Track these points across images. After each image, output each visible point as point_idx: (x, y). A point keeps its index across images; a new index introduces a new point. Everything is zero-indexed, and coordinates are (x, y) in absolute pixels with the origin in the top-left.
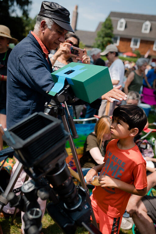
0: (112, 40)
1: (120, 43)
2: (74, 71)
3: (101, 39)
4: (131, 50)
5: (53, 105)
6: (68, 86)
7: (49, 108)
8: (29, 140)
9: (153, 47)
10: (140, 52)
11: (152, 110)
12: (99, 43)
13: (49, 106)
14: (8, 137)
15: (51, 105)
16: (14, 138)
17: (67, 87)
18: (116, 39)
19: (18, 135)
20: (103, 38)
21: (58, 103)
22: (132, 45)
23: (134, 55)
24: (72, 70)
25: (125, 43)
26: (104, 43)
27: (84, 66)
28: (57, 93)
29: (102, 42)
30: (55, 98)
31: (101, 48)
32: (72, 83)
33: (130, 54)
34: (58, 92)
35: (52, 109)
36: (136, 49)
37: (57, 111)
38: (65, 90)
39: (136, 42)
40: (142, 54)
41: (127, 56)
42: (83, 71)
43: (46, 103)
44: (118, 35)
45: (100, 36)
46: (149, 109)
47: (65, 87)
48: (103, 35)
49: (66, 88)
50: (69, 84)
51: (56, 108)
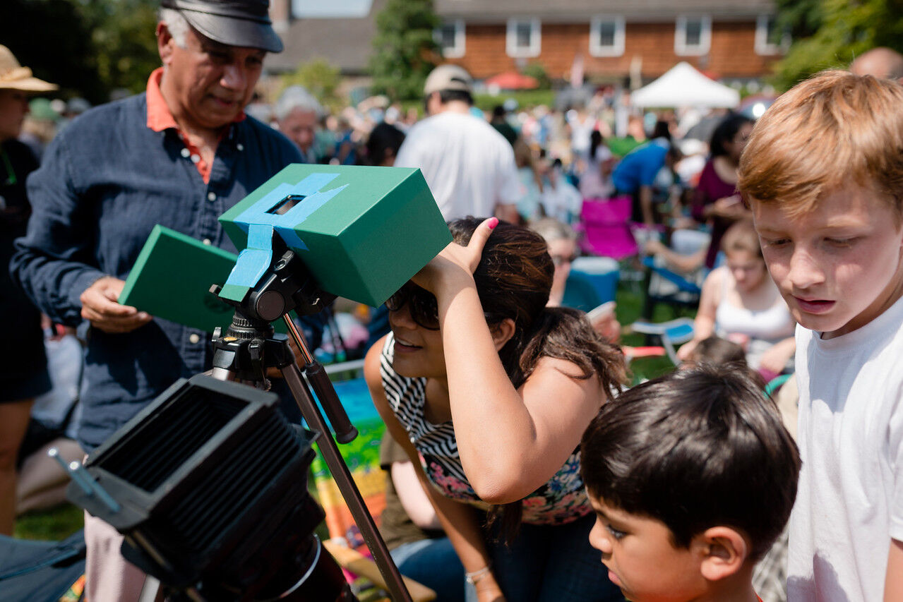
0: (437, 37)
1: (467, 46)
2: (303, 197)
3: (394, 40)
4: (513, 65)
5: (245, 335)
6: (288, 257)
7: (231, 349)
8: (168, 487)
9: (588, 45)
10: (546, 67)
11: (624, 276)
12: (389, 54)
13: (227, 339)
14: (88, 490)
15: (234, 334)
16: (112, 491)
17: (283, 262)
18: (449, 33)
19: (124, 476)
20: (402, 33)
21: (262, 327)
22: (512, 45)
23: (529, 82)
24: (292, 196)
25: (486, 43)
26: (410, 52)
27: (337, 175)
28: (251, 290)
29: (401, 53)
30: (245, 307)
31: (399, 71)
32: (301, 245)
33: (511, 80)
34: (253, 286)
35: (242, 351)
36: (531, 60)
37: (260, 354)
38: (277, 273)
39: (524, 34)
40: (554, 74)
41: (504, 90)
42: (333, 193)
43: (217, 333)
44: (455, 16)
45: (387, 29)
46: (612, 276)
47: (276, 259)
48: (398, 24)
49: (282, 267)
50: (292, 248)
51: (255, 344)
